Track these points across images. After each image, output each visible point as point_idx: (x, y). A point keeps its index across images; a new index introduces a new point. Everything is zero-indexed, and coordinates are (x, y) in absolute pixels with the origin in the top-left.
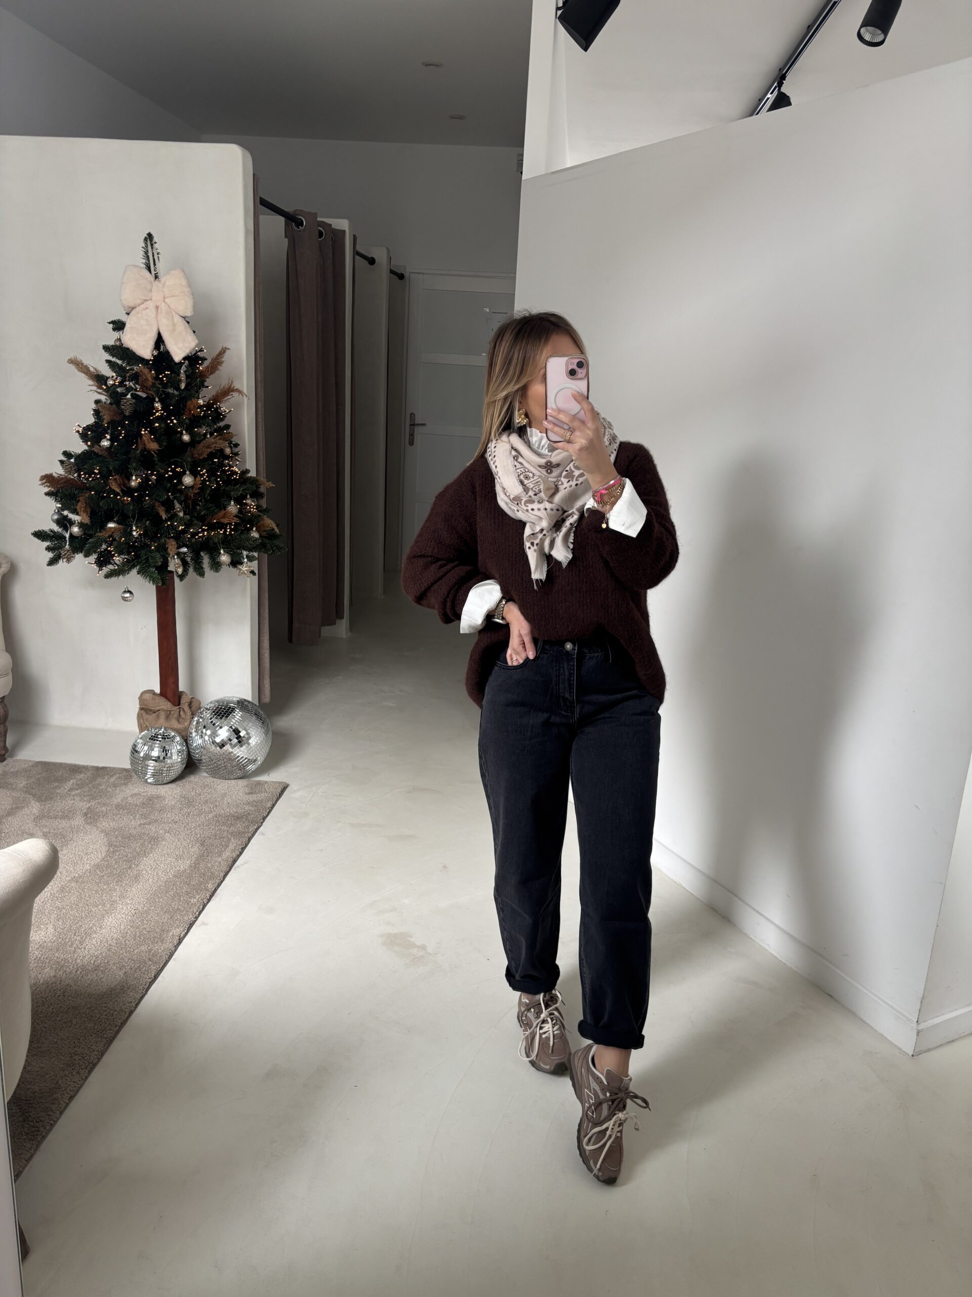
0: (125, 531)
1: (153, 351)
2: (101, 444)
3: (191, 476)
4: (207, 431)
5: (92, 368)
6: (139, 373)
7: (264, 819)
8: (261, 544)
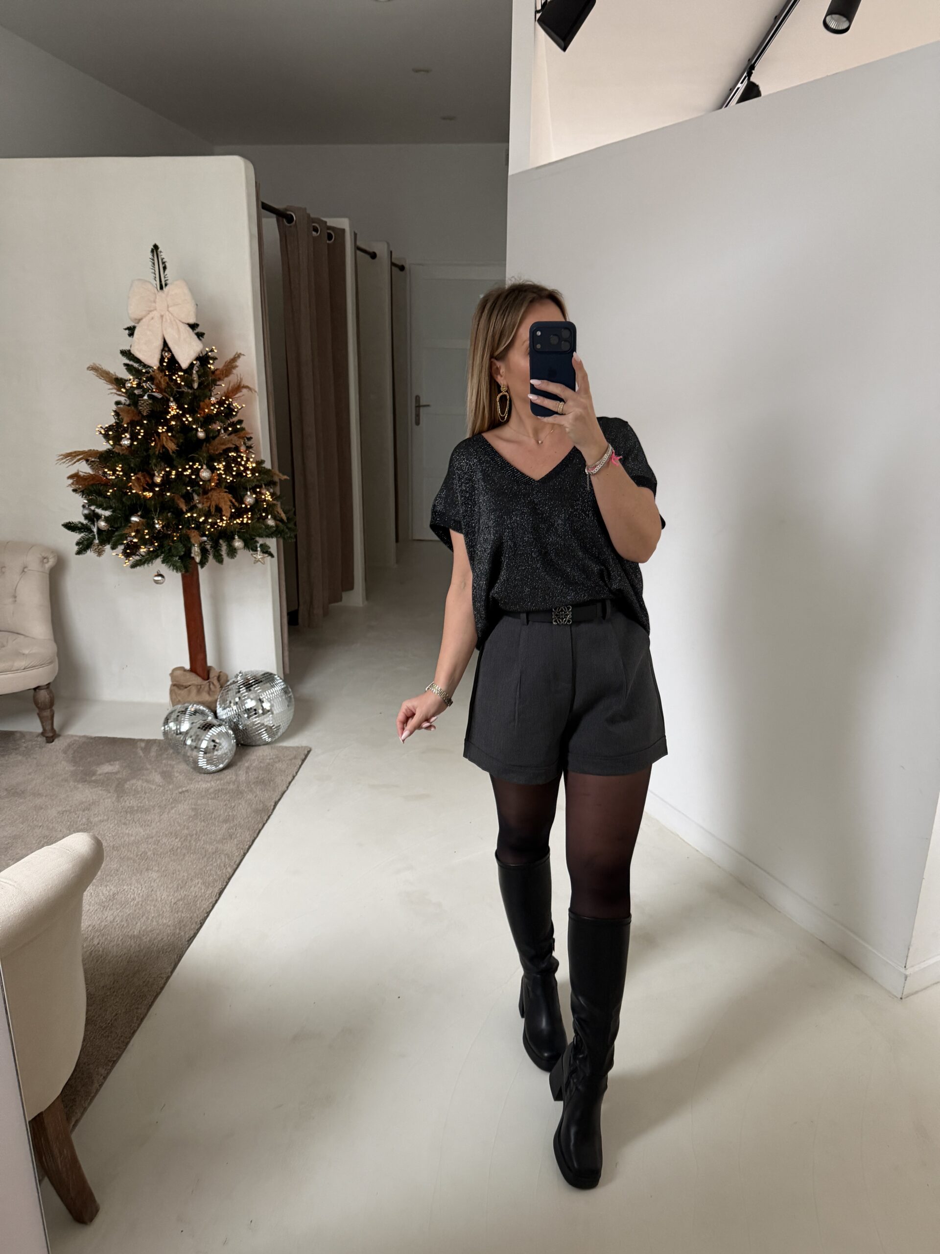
0: (148, 524)
1: (160, 358)
2: (121, 443)
3: (208, 470)
4: (221, 427)
5: (112, 372)
6: (154, 376)
7: (290, 783)
8: (276, 531)
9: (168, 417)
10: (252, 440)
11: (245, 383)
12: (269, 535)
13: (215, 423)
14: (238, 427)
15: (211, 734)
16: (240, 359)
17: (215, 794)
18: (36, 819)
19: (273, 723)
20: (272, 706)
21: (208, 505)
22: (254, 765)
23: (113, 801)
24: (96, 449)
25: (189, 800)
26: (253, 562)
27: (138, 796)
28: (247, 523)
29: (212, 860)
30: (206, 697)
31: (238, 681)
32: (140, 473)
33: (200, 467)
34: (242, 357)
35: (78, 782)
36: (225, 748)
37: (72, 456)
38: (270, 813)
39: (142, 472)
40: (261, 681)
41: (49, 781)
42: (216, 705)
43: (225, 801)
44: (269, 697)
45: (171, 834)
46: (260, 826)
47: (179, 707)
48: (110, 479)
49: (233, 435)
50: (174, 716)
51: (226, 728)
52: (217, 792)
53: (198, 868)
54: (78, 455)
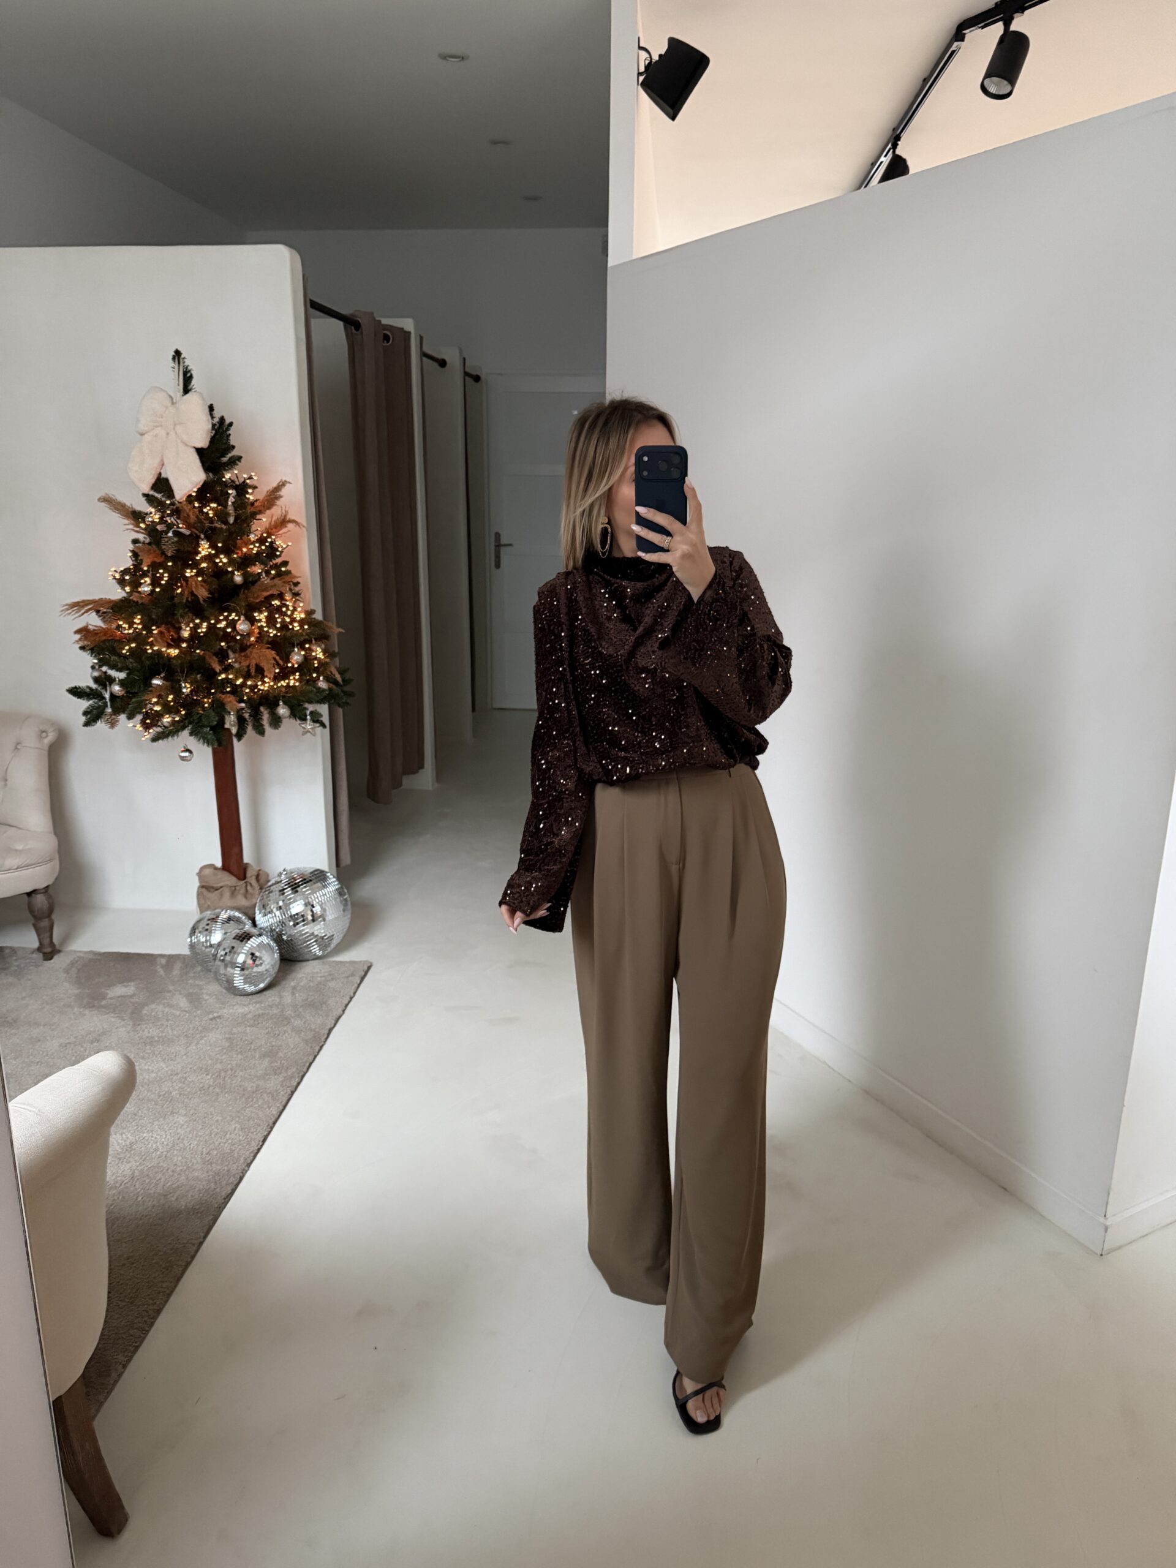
0: (173, 687)
2: (140, 589)
3: (247, 622)
4: (262, 569)
5: (128, 504)
6: (181, 508)
7: (346, 1006)
8: (328, 695)
9: (198, 558)
10: (299, 585)
11: (290, 516)
12: (322, 700)
13: (255, 565)
14: (283, 569)
15: (250, 946)
16: (286, 487)
17: (255, 1021)
18: (32, 1054)
19: (324, 932)
20: (324, 910)
21: (247, 664)
22: (302, 984)
23: (128, 1030)
24: (108, 597)
25: (222, 1028)
26: (301, 734)
27: (159, 1023)
28: (294, 686)
29: (252, 1101)
30: (242, 902)
31: (281, 881)
32: (163, 626)
33: (236, 618)
34: (288, 485)
35: (84, 1007)
36: (266, 963)
37: (79, 606)
38: (323, 1043)
39: (166, 624)
40: (311, 880)
41: (48, 1007)
42: (255, 910)
43: (267, 1028)
44: (320, 900)
45: (201, 1070)
46: (310, 1058)
47: (208, 914)
48: (125, 634)
49: (277, 581)
50: (202, 925)
51: (268, 938)
52: (257, 1017)
53: (234, 1110)
54: (87, 605)
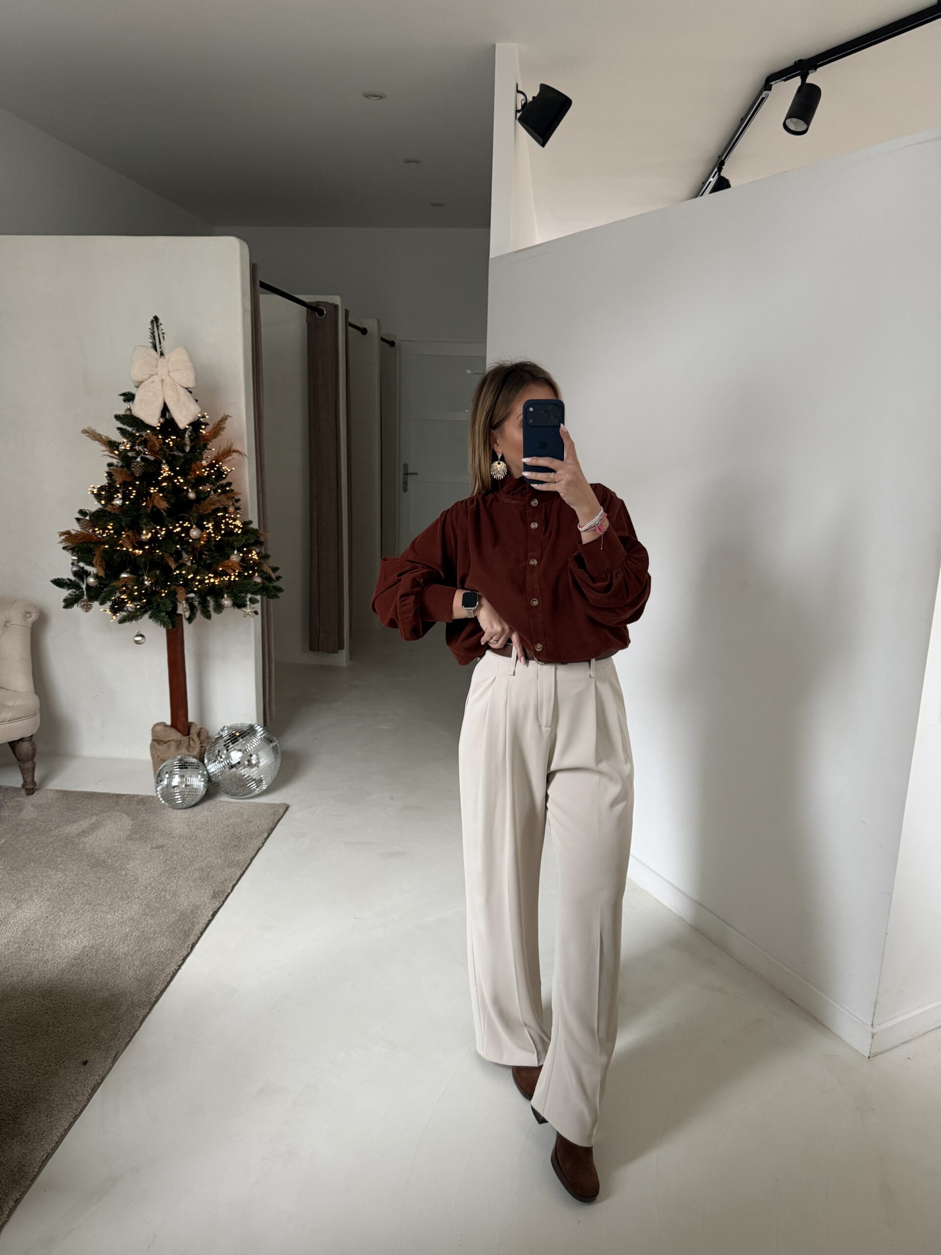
0: (137, 580)
1: (160, 419)
2: (113, 503)
3: (198, 529)
4: (211, 488)
5: (106, 434)
6: (147, 439)
7: (266, 840)
8: (262, 588)
9: (160, 478)
11: (235, 447)
12: (255, 591)
13: (205, 485)
14: (228, 488)
16: (228, 420)
25: (164, 855)
28: (234, 580)
30: (186, 753)
31: (223, 735)
33: (189, 525)
34: (231, 417)
38: (247, 867)
39: (132, 530)
40: (244, 734)
48: (99, 538)
49: (222, 496)
